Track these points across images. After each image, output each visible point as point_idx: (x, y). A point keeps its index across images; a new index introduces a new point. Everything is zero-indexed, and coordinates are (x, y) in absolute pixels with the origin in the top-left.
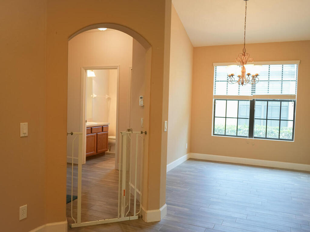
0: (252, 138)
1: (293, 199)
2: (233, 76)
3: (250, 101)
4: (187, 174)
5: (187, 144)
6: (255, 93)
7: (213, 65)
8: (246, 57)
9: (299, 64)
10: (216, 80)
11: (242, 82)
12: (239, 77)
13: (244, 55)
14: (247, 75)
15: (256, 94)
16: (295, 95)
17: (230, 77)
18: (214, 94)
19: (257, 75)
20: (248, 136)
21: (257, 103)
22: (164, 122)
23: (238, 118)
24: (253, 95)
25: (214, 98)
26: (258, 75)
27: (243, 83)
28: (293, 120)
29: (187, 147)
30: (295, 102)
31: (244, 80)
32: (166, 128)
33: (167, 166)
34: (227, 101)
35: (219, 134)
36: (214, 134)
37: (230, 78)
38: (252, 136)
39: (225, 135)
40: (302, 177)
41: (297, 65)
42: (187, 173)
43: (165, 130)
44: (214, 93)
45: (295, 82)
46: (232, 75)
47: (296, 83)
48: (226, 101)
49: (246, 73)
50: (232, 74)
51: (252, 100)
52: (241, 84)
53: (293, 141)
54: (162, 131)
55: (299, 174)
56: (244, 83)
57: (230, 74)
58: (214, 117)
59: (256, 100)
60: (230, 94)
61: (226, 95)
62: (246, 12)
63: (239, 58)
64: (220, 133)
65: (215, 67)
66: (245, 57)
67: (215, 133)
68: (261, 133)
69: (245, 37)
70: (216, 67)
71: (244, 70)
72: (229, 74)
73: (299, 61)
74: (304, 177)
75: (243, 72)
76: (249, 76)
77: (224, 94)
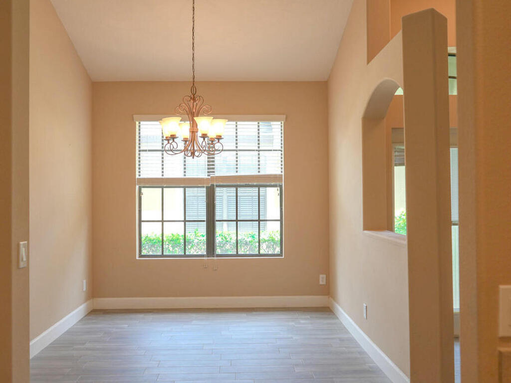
0: (213, 257)
1: (297, 370)
2: (175, 140)
3: (206, 187)
4: (87, 349)
5: (85, 281)
6: (214, 172)
7: (133, 119)
8: (197, 104)
9: (285, 121)
10: (141, 149)
11: (192, 151)
12: (185, 140)
13: (194, 99)
14: (201, 137)
15: (216, 175)
16: (282, 175)
17: (168, 140)
18: (137, 177)
19: (219, 138)
20: (205, 253)
21: (218, 191)
22: (18, 245)
23: (185, 221)
24: (211, 177)
25: (138, 185)
26: (221, 139)
27: (194, 154)
28: (279, 219)
29: (85, 289)
30: (281, 187)
31: (196, 148)
32: (25, 259)
33: (31, 344)
34: (164, 189)
35: (151, 253)
36: (141, 256)
37: (169, 145)
38: (213, 254)
39: (162, 256)
40: (302, 322)
41: (281, 123)
42: (88, 345)
43: (22, 265)
44: (137, 173)
45: (280, 152)
46: (173, 137)
47: (282, 154)
48: (161, 189)
49: (199, 134)
50: (171, 136)
51: (210, 185)
52: (190, 154)
53: (282, 256)
54: (14, 268)
55: (296, 315)
56: (197, 154)
57: (169, 135)
58: (140, 221)
59: (218, 186)
60: (168, 175)
61: (161, 177)
62: (193, 18)
63: (184, 104)
64: (153, 251)
65: (137, 123)
66: (195, 103)
67: (144, 252)
68: (228, 247)
69: (193, 65)
70: (140, 123)
71: (195, 128)
72: (167, 136)
73: (285, 116)
74: (305, 319)
75: (193, 132)
76: (204, 139)
77: (157, 175)
